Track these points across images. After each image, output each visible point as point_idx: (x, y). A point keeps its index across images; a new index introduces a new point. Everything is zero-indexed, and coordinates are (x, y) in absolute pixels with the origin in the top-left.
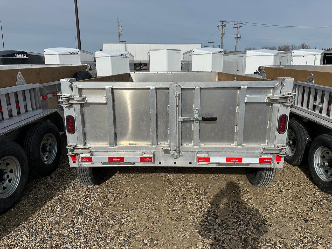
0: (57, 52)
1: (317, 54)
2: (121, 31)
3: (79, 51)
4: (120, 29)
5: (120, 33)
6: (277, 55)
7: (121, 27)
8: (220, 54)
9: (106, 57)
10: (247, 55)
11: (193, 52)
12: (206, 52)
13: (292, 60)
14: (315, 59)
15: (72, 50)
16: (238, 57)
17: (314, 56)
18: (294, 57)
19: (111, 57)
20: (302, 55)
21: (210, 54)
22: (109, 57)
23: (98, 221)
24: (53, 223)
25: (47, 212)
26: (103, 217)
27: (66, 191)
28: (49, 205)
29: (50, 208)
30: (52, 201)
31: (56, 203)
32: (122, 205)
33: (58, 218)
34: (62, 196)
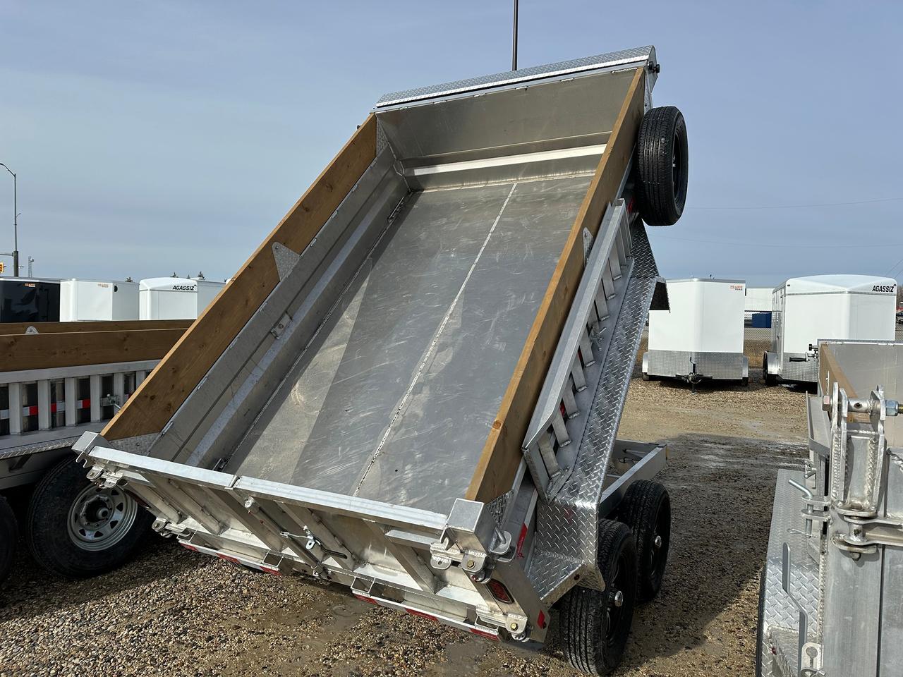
11: (788, 286)
12: (830, 288)
21: (842, 293)
23: (185, 632)
24: (126, 614)
25: (137, 596)
26: (201, 629)
27: (201, 570)
28: (153, 586)
29: (147, 590)
30: (164, 580)
31: (165, 586)
32: (254, 620)
33: (141, 609)
34: (187, 577)
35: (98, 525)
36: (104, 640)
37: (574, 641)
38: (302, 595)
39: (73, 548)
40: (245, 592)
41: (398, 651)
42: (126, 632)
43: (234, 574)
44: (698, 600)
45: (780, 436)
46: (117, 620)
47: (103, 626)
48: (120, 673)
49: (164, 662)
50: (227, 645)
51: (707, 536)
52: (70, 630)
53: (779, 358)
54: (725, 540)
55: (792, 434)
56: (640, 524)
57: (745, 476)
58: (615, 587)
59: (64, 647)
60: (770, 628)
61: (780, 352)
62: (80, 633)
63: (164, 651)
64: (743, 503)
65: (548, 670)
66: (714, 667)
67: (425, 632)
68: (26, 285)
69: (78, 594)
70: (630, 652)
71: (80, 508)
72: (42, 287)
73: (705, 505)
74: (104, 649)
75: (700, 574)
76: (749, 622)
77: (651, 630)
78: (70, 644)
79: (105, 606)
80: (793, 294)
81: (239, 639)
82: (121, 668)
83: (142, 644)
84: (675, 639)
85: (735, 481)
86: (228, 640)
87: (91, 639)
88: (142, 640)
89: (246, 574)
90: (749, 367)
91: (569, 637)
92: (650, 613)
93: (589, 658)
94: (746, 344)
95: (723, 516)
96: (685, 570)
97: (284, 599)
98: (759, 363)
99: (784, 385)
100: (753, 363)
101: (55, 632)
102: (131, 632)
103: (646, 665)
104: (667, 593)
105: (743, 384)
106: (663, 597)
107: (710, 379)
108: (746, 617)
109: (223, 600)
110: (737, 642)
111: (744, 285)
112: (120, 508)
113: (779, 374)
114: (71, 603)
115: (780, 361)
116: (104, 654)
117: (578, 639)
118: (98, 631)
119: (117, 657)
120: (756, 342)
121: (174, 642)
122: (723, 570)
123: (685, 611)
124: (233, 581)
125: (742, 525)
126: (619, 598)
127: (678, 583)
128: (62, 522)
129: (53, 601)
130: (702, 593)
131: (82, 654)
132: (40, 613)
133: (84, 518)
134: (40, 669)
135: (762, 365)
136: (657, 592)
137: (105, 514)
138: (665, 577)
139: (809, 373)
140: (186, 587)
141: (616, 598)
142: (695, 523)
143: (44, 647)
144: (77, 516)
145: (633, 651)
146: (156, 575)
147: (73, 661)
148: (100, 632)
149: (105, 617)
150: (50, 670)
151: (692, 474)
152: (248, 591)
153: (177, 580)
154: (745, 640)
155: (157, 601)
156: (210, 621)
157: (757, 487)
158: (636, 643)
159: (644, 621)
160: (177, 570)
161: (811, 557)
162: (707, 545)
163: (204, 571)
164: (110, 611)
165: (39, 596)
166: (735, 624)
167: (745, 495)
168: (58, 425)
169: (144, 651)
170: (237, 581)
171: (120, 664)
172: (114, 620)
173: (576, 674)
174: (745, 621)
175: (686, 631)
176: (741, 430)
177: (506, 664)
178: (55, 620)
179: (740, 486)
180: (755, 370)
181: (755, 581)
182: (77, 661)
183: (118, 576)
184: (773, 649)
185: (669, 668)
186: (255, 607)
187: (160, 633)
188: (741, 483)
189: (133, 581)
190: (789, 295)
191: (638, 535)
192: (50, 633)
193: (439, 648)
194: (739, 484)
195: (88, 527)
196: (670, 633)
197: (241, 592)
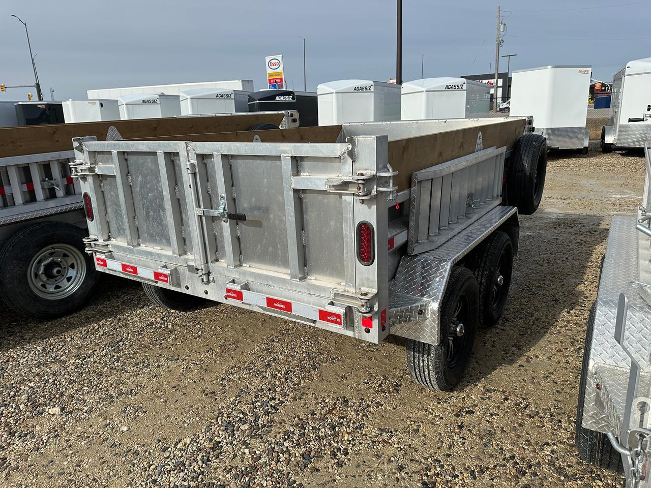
0: (334, 89)
2: (503, 33)
3: (373, 85)
4: (502, 30)
5: (502, 38)
7: (505, 24)
11: (628, 67)
15: (360, 83)
19: (426, 91)
22: (423, 92)
23: (118, 360)
24: (77, 347)
25: (88, 332)
26: (131, 357)
27: (139, 311)
28: (101, 324)
29: (96, 328)
30: (110, 319)
31: (110, 324)
32: (173, 349)
33: (89, 342)
34: (128, 316)
35: (56, 280)
36: (55, 367)
37: (419, 367)
38: (213, 328)
39: (36, 298)
40: (170, 327)
41: (281, 371)
42: (73, 361)
43: (164, 313)
44: (533, 325)
45: (612, 191)
46: (69, 351)
47: (58, 356)
48: (63, 393)
49: (97, 384)
50: (148, 369)
51: (545, 272)
52: (32, 360)
53: (615, 130)
54: (559, 275)
55: (621, 189)
56: (484, 267)
57: (580, 223)
58: (457, 320)
59: (25, 373)
60: (596, 366)
61: (616, 125)
62: (39, 362)
63: (100, 375)
64: (577, 245)
65: (400, 386)
66: (542, 382)
67: (304, 355)
68: (39, 106)
69: (45, 332)
70: (471, 370)
71: (38, 268)
72: (50, 107)
73: (544, 248)
74: (54, 375)
75: (536, 303)
76: (575, 343)
77: (491, 351)
78: (30, 371)
79: (63, 341)
80: (631, 75)
81: (158, 365)
82: (64, 389)
83: (84, 369)
84: (511, 358)
85: (572, 228)
86: (149, 365)
87: (47, 367)
88: (84, 367)
89: (173, 313)
90: (590, 140)
91: (414, 363)
92: (491, 337)
93: (432, 379)
94: (588, 121)
95: (559, 256)
96: (523, 301)
97: (199, 331)
98: (597, 135)
99: (618, 152)
100: (593, 136)
101: (21, 362)
102: (77, 361)
103: (483, 381)
104: (507, 320)
105: (583, 152)
106: (503, 324)
107: (557, 149)
108: (573, 339)
109: (152, 334)
110: (564, 360)
111: (590, 70)
112: (72, 266)
113: (614, 142)
114: (38, 339)
115: (616, 132)
116: (54, 378)
117: (422, 365)
118: (53, 361)
119: (62, 381)
120: (597, 120)
121: (108, 368)
122: (556, 300)
123: (521, 335)
124: (162, 318)
125: (575, 262)
126: (461, 329)
127: (517, 311)
128: (23, 279)
129: (25, 338)
130: (537, 319)
131: (37, 379)
132: (14, 347)
133: (43, 275)
134: (4, 391)
135: (600, 137)
136: (498, 319)
137: (58, 272)
138: (506, 306)
139: (639, 141)
140: (126, 324)
141: (458, 329)
142: (535, 262)
143: (10, 373)
144: (36, 275)
145: (473, 369)
146: (104, 316)
147: (29, 384)
148: (56, 360)
149: (61, 349)
150: (11, 392)
151: (537, 223)
152: (172, 326)
153: (120, 319)
154: (571, 358)
155: (102, 335)
156: (139, 351)
157: (590, 232)
158: (476, 362)
159: (485, 343)
160: (122, 311)
161: (642, 298)
162: (544, 280)
163: (142, 311)
164: (65, 344)
165: (16, 334)
166: (563, 345)
167: (579, 238)
168: (9, 204)
169: (84, 375)
170: (165, 319)
171: (64, 386)
172: (67, 351)
173: (424, 388)
174: (572, 342)
175: (521, 352)
176: (580, 188)
177: (366, 381)
178: (23, 352)
179: (575, 232)
180: (594, 141)
181: (583, 308)
182: (32, 384)
183: (77, 317)
184: (597, 385)
185: (503, 383)
186: (176, 339)
187: (98, 361)
188: (576, 229)
189: (88, 321)
190: (628, 75)
191: (482, 276)
192: (17, 363)
193: (314, 368)
194: (575, 230)
195: (49, 282)
196: (507, 353)
197: (167, 327)
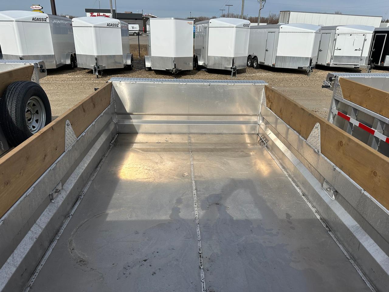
0: (14, 18)
1: (368, 33)
3: (48, 17)
6: (318, 32)
8: (245, 28)
9: (87, 27)
10: (281, 30)
11: (211, 23)
12: (228, 25)
13: (336, 39)
14: (365, 39)
15: (36, 15)
16: (269, 32)
17: (364, 35)
18: (338, 35)
19: (94, 27)
20: (349, 33)
21: (233, 27)
22: (92, 27)
80: (212, 27)
